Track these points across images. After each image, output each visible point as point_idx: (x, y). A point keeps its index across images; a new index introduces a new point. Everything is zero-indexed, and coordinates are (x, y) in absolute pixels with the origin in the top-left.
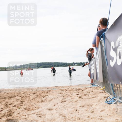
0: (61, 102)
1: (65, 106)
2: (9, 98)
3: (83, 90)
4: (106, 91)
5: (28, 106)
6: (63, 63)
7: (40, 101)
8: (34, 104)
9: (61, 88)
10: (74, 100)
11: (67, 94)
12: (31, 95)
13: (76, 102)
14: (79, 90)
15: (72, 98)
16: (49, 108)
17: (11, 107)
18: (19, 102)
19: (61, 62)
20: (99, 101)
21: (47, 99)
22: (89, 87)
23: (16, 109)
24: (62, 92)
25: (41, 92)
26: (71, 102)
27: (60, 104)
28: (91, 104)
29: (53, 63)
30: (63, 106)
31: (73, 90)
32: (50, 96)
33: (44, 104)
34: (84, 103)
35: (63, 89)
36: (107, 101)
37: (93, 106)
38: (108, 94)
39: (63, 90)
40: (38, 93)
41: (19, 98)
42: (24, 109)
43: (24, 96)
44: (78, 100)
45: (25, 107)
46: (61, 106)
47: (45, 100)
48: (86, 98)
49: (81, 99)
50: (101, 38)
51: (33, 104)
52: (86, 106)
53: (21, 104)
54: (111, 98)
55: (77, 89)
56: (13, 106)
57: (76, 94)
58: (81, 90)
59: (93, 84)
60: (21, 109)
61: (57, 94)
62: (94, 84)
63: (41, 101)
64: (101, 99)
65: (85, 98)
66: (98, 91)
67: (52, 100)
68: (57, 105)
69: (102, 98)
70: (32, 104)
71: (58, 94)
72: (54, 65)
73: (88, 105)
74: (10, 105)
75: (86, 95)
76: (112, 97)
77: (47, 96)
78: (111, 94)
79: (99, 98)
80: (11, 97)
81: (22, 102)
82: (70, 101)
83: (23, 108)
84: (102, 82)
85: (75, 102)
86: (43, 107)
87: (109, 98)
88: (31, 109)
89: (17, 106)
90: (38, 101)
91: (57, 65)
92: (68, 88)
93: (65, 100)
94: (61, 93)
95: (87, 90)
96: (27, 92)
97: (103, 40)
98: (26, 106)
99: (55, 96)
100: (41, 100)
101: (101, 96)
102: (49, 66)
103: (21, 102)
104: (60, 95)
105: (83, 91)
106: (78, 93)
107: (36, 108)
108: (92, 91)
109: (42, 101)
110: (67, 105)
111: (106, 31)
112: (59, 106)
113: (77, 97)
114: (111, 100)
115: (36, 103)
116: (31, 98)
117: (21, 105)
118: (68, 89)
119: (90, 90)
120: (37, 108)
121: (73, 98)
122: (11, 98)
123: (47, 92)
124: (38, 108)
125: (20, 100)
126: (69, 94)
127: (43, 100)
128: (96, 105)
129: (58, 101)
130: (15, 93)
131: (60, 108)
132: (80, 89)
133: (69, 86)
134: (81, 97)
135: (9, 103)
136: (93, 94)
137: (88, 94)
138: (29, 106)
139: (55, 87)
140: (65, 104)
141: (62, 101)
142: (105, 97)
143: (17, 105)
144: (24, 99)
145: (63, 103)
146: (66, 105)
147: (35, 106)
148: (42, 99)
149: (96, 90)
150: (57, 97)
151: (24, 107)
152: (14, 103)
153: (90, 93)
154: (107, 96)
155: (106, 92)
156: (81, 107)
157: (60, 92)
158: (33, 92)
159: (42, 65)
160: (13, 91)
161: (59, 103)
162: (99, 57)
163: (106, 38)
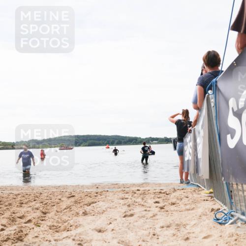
0: (123, 215)
1: (131, 225)
2: (19, 205)
3: (167, 194)
4: (215, 198)
5: (56, 222)
6: (129, 137)
7: (81, 213)
8: (69, 219)
9: (124, 189)
10: (150, 214)
11: (136, 201)
12: (62, 199)
13: (154, 218)
14: (160, 192)
15: (145, 209)
16: (99, 228)
17: (22, 223)
18: (39, 214)
19: (125, 136)
20: (200, 216)
21: (95, 210)
22: (180, 189)
23: (31, 228)
24: (127, 196)
25: (83, 195)
26: (143, 217)
27: (122, 220)
28: (184, 224)
29: (110, 136)
30: (128, 226)
31: (147, 193)
32: (101, 204)
33: (89, 218)
34: (169, 220)
35: (127, 189)
36: (218, 217)
37: (188, 227)
38: (220, 204)
39: (127, 193)
40: (77, 197)
41: (38, 205)
42: (48, 227)
43: (49, 201)
44: (159, 213)
45: (50, 224)
46: (123, 223)
47: (91, 211)
48: (174, 210)
49: (164, 212)
50: (208, 90)
51: (67, 218)
52: (174, 227)
53: (42, 217)
54: (224, 211)
55: (156, 191)
56: (27, 221)
57: (155, 201)
58: (164, 193)
59: (188, 181)
60: (41, 228)
61: (116, 201)
62: (191, 182)
63: (83, 213)
64: (204, 213)
65: (172, 211)
66: (199, 196)
67: (104, 211)
68: (115, 222)
69: (207, 211)
70: (65, 218)
71: (118, 200)
72: (111, 140)
73: (178, 225)
74: (19, 219)
75: (174, 204)
76: (228, 210)
77: (96, 202)
78: (225, 204)
79: (200, 211)
80: (22, 203)
81: (45, 213)
82: (140, 215)
83: (45, 226)
84: (207, 179)
85: (152, 217)
86: (87, 226)
87: (221, 212)
88: (62, 228)
89: (34, 221)
90: (78, 214)
91: (116, 141)
92: (139, 188)
93: (132, 212)
94: (123, 199)
95: (177, 194)
96: (56, 194)
97: (212, 93)
98: (53, 222)
99: (112, 204)
100: (84, 211)
101: (204, 207)
102: (101, 142)
103: (43, 213)
104: (122, 202)
105: (169, 196)
106: (157, 200)
107: (71, 227)
108: (187, 197)
109: (85, 214)
110: (135, 224)
111: (220, 76)
112: (120, 225)
113: (157, 207)
114: (226, 216)
115: (74, 216)
116: (63, 205)
117: (42, 220)
118: (138, 190)
119: (183, 193)
120: (74, 227)
121: (148, 209)
122: (23, 205)
123: (96, 195)
124: (76, 227)
125: (41, 209)
126: (139, 200)
127: (87, 210)
128: (195, 224)
129: (117, 214)
130: (30, 195)
131: (120, 228)
132: (162, 191)
133: (139, 185)
134: (165, 208)
135: (18, 215)
136: (188, 203)
137: (178, 202)
138: (58, 222)
139: (113, 186)
140: (132, 221)
141: (125, 214)
142: (212, 210)
143: (34, 218)
144: (48, 208)
145: (127, 218)
146: (134, 222)
147: (71, 222)
148: (85, 208)
149: (195, 195)
150: (116, 206)
151: (48, 225)
152: (29, 215)
153: (183, 201)
154: (216, 207)
155: (214, 200)
156: (163, 227)
157: (122, 195)
158: (67, 194)
159: (87, 140)
160: (27, 192)
161: (120, 219)
162: (202, 128)
163: (219, 89)
